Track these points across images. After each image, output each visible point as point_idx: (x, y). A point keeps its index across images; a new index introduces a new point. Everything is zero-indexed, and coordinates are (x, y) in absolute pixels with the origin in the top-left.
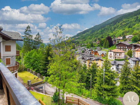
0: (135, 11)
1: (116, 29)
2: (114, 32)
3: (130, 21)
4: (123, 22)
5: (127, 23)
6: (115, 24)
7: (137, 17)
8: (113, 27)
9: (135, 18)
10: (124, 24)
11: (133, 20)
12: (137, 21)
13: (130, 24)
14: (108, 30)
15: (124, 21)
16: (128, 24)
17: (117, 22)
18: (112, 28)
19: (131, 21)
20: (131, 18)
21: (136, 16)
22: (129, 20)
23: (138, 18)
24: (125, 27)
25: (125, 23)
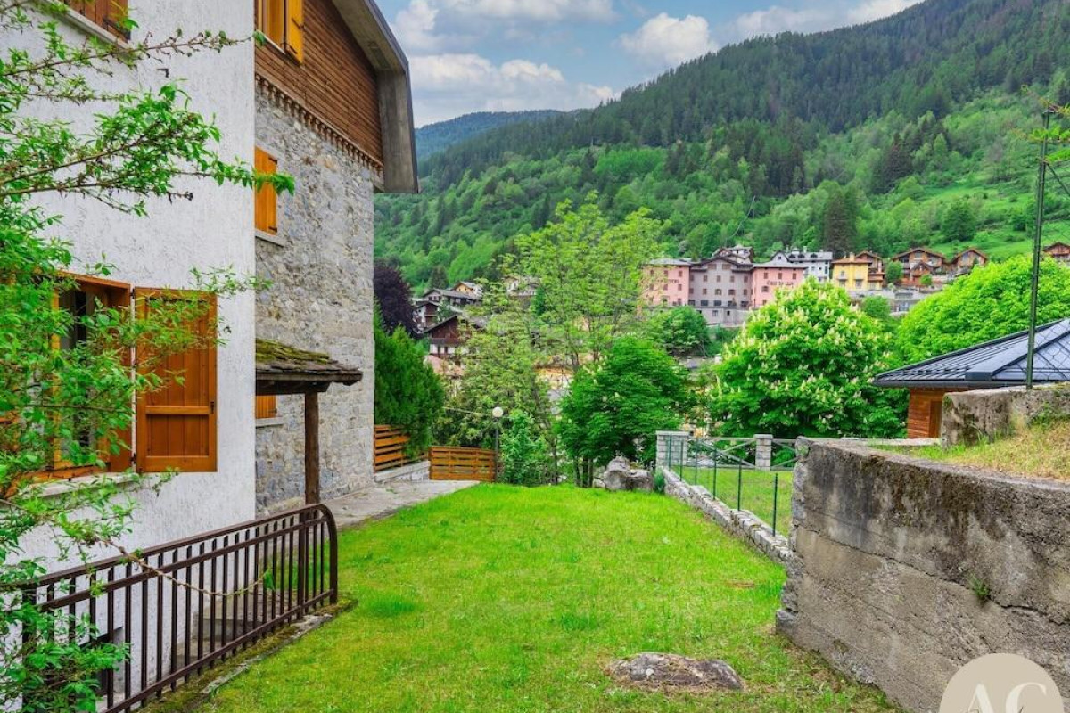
0: (584, 112)
1: (455, 226)
2: (440, 246)
3: (546, 176)
4: (505, 178)
5: (527, 190)
6: (454, 178)
7: (589, 155)
8: (435, 202)
9: (576, 163)
10: (508, 188)
11: (564, 171)
12: (587, 185)
13: (548, 198)
14: (398, 221)
15: (512, 166)
16: (537, 195)
17: (465, 165)
18: (426, 207)
19: (557, 181)
20: (554, 160)
21: (583, 151)
22: (541, 171)
23: (596, 169)
24: (516, 216)
25: (517, 189)
